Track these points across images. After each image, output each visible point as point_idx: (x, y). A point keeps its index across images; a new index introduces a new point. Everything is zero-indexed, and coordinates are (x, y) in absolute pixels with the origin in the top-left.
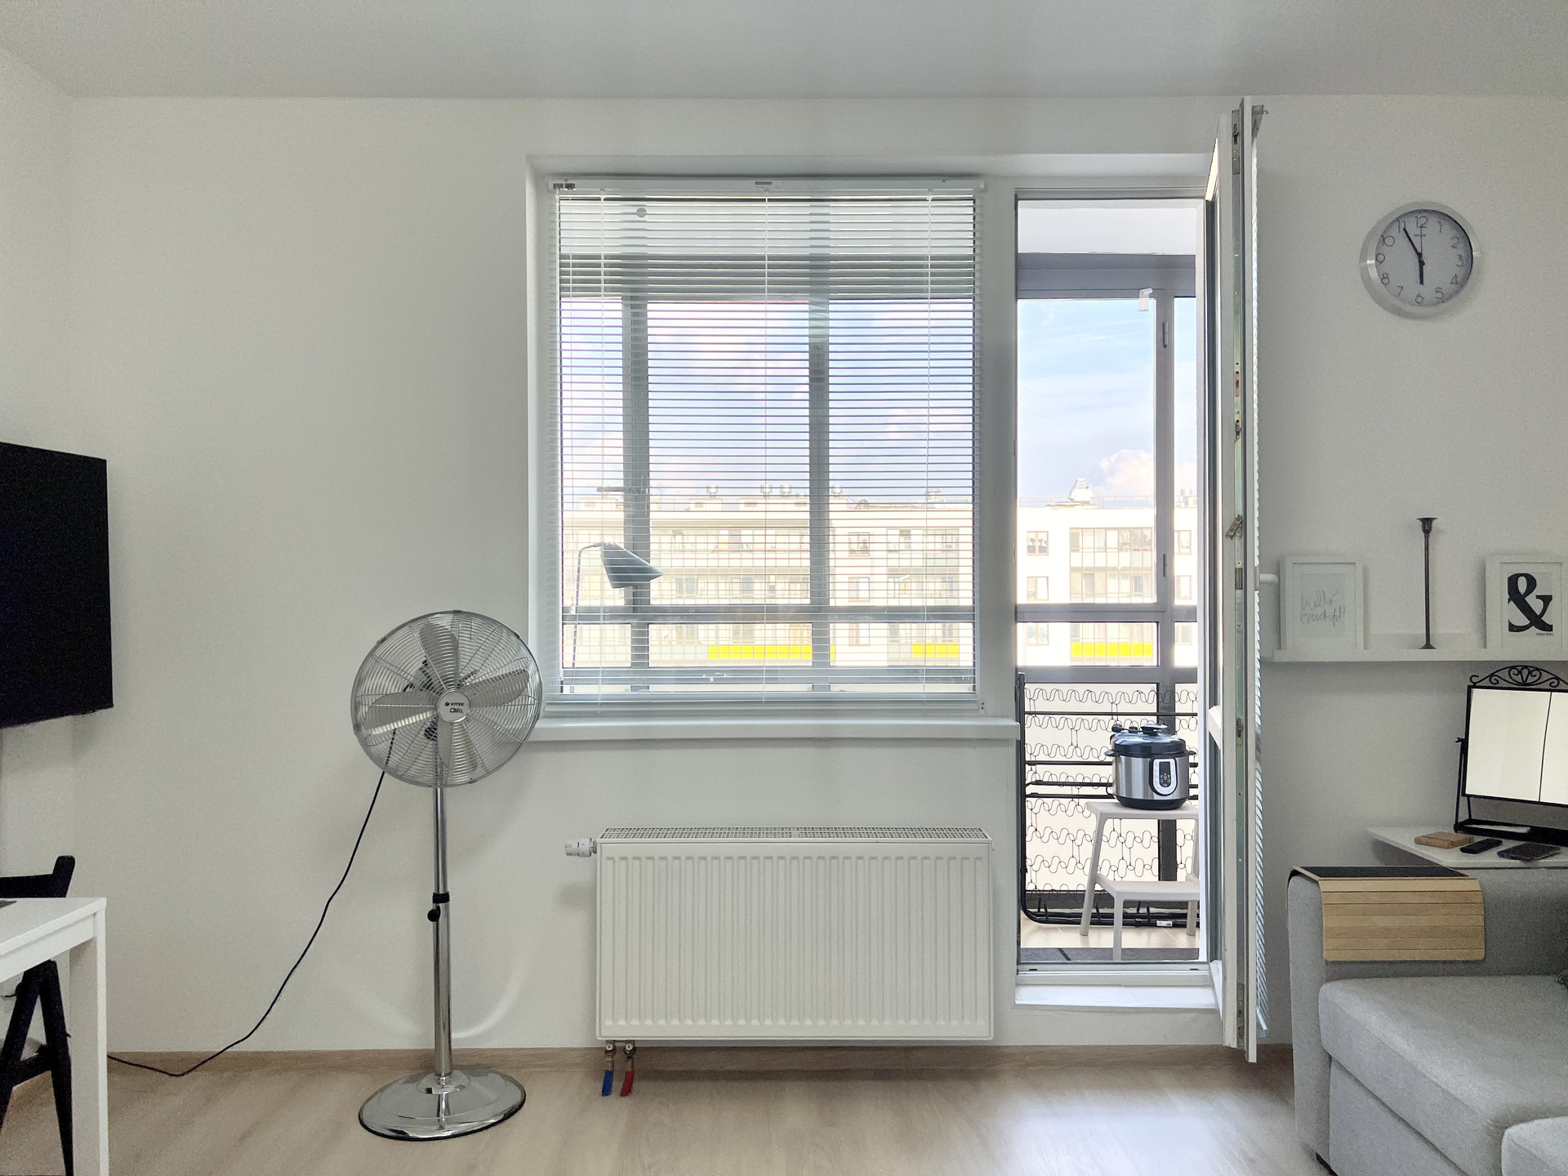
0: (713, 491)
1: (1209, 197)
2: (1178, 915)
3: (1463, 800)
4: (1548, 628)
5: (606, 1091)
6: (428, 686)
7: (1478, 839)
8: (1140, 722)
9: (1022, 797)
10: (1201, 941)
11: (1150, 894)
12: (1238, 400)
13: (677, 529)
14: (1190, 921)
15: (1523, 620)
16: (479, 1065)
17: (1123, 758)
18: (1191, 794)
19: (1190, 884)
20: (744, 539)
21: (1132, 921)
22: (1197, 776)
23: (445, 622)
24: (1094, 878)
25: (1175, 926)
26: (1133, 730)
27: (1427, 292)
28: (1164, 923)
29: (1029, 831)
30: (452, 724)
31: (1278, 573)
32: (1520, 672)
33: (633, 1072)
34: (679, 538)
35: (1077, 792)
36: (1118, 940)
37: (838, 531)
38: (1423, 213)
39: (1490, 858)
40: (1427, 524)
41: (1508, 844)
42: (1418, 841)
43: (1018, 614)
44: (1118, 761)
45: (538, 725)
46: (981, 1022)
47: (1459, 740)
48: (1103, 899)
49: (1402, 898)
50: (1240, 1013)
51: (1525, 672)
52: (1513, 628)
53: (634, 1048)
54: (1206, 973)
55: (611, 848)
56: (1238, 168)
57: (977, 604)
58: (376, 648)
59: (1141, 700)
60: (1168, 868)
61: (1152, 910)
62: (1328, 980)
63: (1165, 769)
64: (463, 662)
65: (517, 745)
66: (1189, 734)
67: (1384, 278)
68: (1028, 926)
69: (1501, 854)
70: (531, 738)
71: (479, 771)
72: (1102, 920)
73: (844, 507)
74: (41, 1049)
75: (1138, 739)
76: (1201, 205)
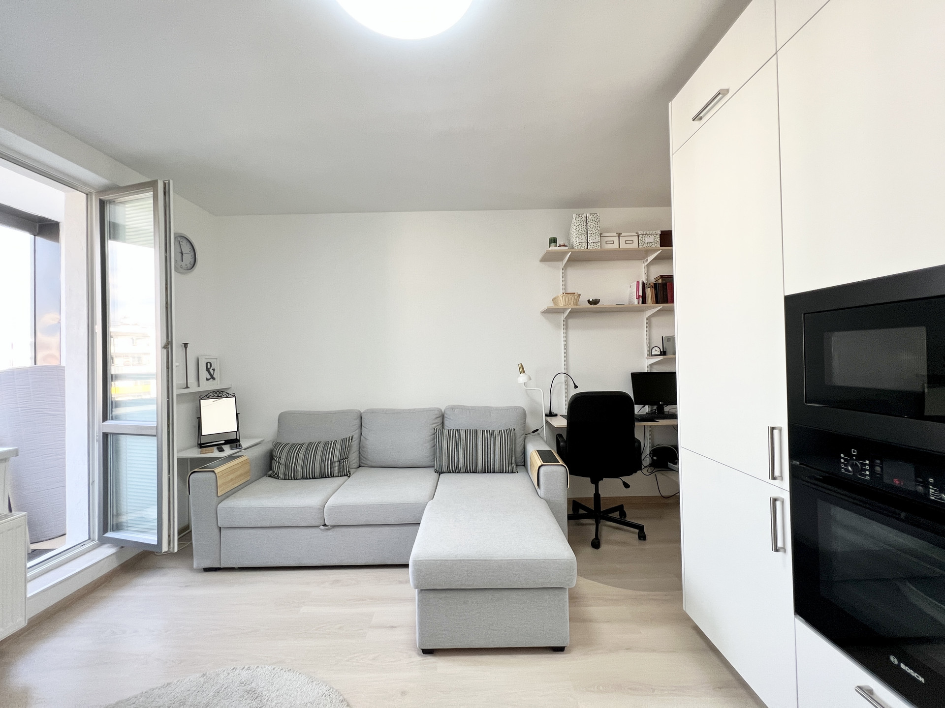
3: (201, 437)
4: (215, 378)
15: (209, 377)
27: (183, 264)
32: (216, 393)
38: (182, 236)
39: (230, 451)
40: (186, 345)
42: (200, 453)
47: (198, 418)
49: (234, 467)
51: (218, 393)
52: (207, 379)
62: (220, 503)
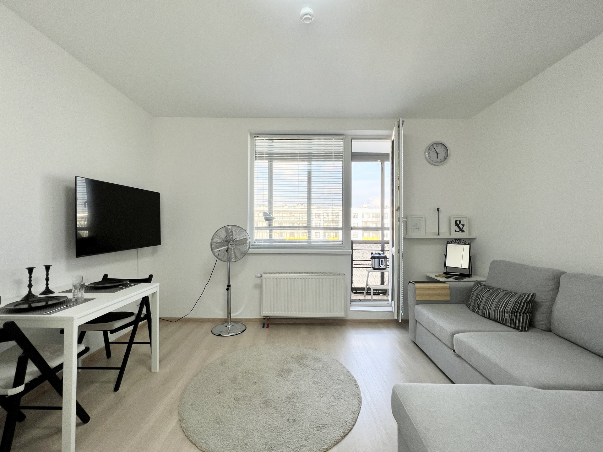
0: (286, 204)
1: (393, 140)
2: (384, 292)
3: (445, 267)
4: (464, 231)
5: (263, 327)
6: (227, 241)
7: (448, 276)
8: (377, 252)
9: (352, 267)
10: (390, 298)
11: (379, 288)
12: (399, 182)
13: (279, 212)
14: (387, 294)
15: (458, 230)
16: (237, 321)
17: (373, 259)
18: (388, 267)
19: (387, 286)
20: (293, 214)
21: (375, 294)
22: (389, 263)
23: (230, 227)
24: (367, 285)
25: (384, 295)
26: (376, 253)
27: (438, 160)
28: (382, 294)
29: (353, 275)
30: (231, 249)
31: (407, 219)
33: (269, 323)
34: (279, 214)
35: (363, 267)
36: (372, 298)
37: (313, 213)
38: (437, 143)
39: (451, 279)
40: (438, 209)
41: (455, 277)
42: (436, 276)
43: (352, 228)
44: (372, 260)
45: (249, 250)
46: (343, 313)
47: (445, 255)
48: (369, 289)
49: (433, 287)
50: (398, 312)
51: (459, 240)
52: (456, 231)
53: (269, 318)
54: (391, 304)
55: (265, 276)
56: (399, 133)
57: (343, 227)
58: (216, 232)
59: (378, 247)
60: (382, 283)
61: (379, 292)
62: (416, 305)
63: (382, 261)
64: (234, 235)
65: (245, 254)
66: (388, 254)
67: (429, 157)
68: (353, 294)
69: (453, 279)
70: (248, 252)
71: (237, 260)
72: (368, 294)
73: (314, 208)
74: (145, 315)
75: (377, 255)
76: (391, 142)
